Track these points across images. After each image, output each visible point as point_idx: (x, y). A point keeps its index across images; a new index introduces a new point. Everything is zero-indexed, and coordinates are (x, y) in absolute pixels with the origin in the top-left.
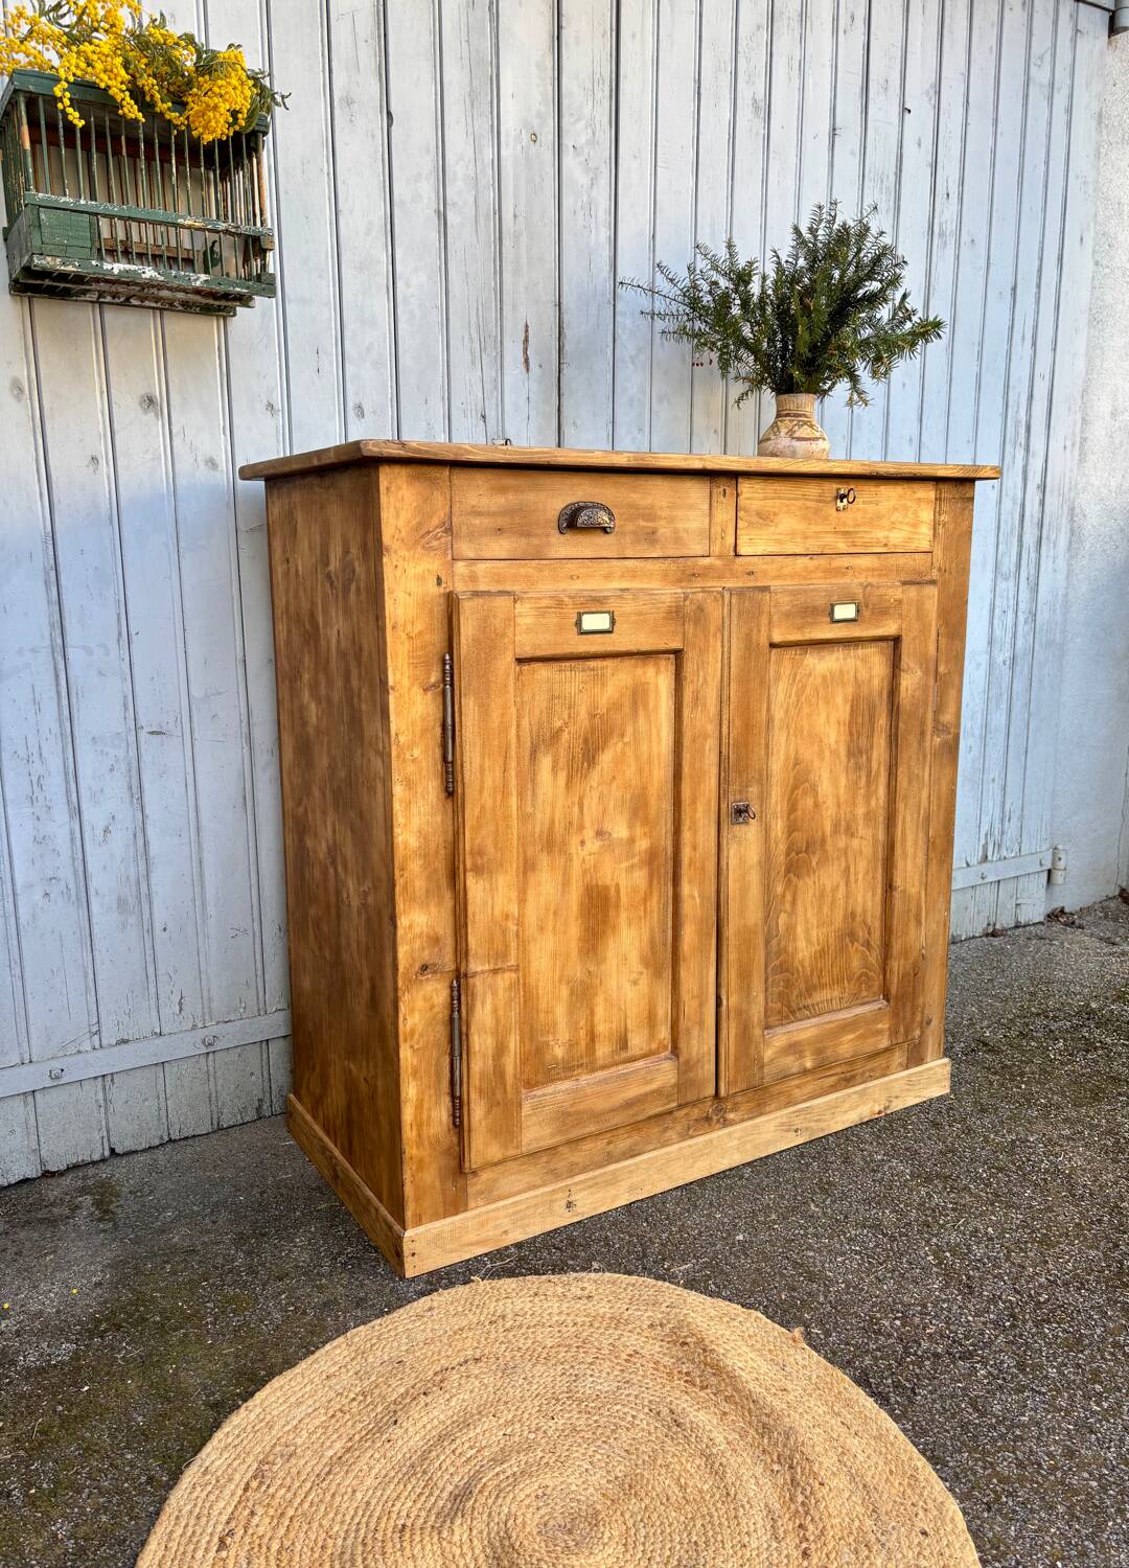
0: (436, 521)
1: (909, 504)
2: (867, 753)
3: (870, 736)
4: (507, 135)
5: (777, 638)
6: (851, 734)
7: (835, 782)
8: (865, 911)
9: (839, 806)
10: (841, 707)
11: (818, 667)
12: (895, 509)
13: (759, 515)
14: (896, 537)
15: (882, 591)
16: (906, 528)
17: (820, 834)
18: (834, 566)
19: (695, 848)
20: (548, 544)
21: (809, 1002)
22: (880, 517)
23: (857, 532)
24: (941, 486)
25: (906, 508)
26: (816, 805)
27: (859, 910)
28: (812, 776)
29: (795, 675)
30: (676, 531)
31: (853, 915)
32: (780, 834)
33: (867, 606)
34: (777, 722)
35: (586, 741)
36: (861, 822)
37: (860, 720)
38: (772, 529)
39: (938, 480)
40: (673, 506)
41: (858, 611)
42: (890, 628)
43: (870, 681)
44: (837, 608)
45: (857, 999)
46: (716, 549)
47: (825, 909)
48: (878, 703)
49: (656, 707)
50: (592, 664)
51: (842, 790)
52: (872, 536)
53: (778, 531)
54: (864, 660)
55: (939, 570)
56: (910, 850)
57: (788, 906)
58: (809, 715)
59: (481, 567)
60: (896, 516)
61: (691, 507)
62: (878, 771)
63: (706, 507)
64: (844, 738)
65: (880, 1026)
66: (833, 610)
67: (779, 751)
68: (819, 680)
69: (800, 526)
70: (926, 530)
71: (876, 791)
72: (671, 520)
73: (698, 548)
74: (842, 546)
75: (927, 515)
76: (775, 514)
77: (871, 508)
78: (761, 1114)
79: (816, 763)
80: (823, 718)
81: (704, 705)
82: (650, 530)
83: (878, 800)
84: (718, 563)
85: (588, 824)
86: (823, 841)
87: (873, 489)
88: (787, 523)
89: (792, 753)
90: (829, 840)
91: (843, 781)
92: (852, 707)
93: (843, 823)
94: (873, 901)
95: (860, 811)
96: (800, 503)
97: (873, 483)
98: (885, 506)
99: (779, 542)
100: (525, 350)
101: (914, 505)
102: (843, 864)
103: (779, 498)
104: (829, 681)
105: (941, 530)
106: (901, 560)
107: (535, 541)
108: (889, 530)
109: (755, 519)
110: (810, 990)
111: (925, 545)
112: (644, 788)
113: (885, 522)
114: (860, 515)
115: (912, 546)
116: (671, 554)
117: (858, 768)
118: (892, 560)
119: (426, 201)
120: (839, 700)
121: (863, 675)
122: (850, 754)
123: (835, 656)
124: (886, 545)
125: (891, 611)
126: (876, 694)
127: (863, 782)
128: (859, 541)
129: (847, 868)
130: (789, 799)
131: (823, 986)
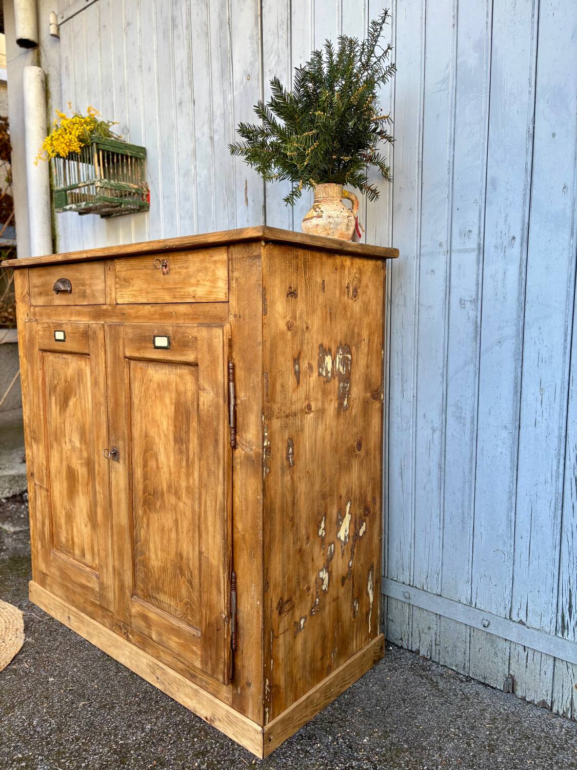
0: (26, 291)
1: (208, 265)
2: (186, 444)
3: (187, 432)
4: (236, 83)
5: (128, 354)
6: (175, 427)
7: (168, 458)
8: (188, 559)
9: (170, 474)
10: (169, 406)
11: (155, 376)
12: (199, 271)
13: (125, 280)
14: (201, 292)
15: (183, 330)
16: (208, 283)
17: (160, 488)
18: (165, 311)
19: (99, 465)
20: (53, 299)
21: (158, 596)
22: (189, 276)
23: (176, 288)
24: (232, 249)
25: (206, 269)
26: (158, 467)
27: (185, 555)
28: (154, 447)
29: (143, 379)
30: (92, 291)
31: (181, 555)
32: (139, 477)
33: (174, 340)
34: (136, 407)
35: (64, 393)
36: (184, 492)
37: (180, 419)
38: (131, 288)
39: (228, 244)
40: (91, 278)
41: (169, 343)
42: (190, 357)
43: (185, 393)
44: (157, 339)
45: (184, 618)
46: (108, 301)
47: (165, 542)
48: (191, 410)
49: (86, 383)
50: (65, 356)
51: (172, 464)
52: (186, 290)
53: (134, 289)
54: (181, 376)
55: (235, 316)
56: (211, 529)
57: (145, 526)
58: (151, 407)
59: (37, 309)
60: (201, 276)
61: (98, 278)
62: (193, 460)
63: (103, 277)
64: (171, 428)
65: (194, 648)
66: (154, 340)
67: (137, 425)
68: (155, 386)
69: (144, 286)
70: (222, 285)
71: (193, 473)
72: (90, 285)
73: (101, 301)
74: (168, 299)
75: (222, 272)
76: (132, 279)
77: (183, 271)
78: (144, 650)
79: (157, 440)
80: (159, 410)
81: (99, 387)
82: (83, 291)
83: (194, 480)
84: (110, 308)
85: (67, 435)
86: (162, 494)
87: (183, 257)
88: (138, 284)
89: (144, 428)
90: (166, 495)
91: (172, 459)
92: (175, 407)
93: (173, 487)
94: (193, 554)
95: (183, 484)
96: (143, 271)
97: (183, 253)
98: (192, 269)
99: (134, 296)
100: (246, 193)
101: (213, 267)
102: (174, 518)
103: (133, 269)
104: (163, 387)
105: (234, 284)
106: (207, 308)
107: (50, 298)
108: (196, 287)
109: (123, 283)
110: (158, 589)
111: (222, 296)
112: (84, 425)
113: (193, 281)
114: (177, 276)
115: (212, 298)
116: (91, 303)
117: (181, 451)
118: (201, 308)
119: (206, 134)
120: (167, 401)
121: (182, 388)
122: (176, 440)
123: (163, 371)
124: (194, 297)
125: (190, 344)
126: (189, 403)
127: (184, 463)
128: (178, 294)
129: (177, 521)
130: (143, 458)
131: (165, 593)
